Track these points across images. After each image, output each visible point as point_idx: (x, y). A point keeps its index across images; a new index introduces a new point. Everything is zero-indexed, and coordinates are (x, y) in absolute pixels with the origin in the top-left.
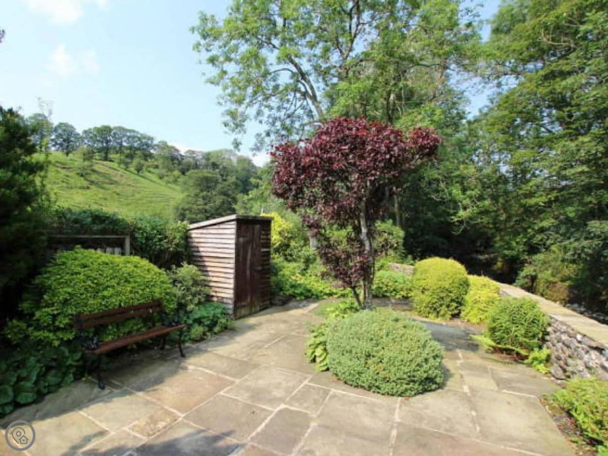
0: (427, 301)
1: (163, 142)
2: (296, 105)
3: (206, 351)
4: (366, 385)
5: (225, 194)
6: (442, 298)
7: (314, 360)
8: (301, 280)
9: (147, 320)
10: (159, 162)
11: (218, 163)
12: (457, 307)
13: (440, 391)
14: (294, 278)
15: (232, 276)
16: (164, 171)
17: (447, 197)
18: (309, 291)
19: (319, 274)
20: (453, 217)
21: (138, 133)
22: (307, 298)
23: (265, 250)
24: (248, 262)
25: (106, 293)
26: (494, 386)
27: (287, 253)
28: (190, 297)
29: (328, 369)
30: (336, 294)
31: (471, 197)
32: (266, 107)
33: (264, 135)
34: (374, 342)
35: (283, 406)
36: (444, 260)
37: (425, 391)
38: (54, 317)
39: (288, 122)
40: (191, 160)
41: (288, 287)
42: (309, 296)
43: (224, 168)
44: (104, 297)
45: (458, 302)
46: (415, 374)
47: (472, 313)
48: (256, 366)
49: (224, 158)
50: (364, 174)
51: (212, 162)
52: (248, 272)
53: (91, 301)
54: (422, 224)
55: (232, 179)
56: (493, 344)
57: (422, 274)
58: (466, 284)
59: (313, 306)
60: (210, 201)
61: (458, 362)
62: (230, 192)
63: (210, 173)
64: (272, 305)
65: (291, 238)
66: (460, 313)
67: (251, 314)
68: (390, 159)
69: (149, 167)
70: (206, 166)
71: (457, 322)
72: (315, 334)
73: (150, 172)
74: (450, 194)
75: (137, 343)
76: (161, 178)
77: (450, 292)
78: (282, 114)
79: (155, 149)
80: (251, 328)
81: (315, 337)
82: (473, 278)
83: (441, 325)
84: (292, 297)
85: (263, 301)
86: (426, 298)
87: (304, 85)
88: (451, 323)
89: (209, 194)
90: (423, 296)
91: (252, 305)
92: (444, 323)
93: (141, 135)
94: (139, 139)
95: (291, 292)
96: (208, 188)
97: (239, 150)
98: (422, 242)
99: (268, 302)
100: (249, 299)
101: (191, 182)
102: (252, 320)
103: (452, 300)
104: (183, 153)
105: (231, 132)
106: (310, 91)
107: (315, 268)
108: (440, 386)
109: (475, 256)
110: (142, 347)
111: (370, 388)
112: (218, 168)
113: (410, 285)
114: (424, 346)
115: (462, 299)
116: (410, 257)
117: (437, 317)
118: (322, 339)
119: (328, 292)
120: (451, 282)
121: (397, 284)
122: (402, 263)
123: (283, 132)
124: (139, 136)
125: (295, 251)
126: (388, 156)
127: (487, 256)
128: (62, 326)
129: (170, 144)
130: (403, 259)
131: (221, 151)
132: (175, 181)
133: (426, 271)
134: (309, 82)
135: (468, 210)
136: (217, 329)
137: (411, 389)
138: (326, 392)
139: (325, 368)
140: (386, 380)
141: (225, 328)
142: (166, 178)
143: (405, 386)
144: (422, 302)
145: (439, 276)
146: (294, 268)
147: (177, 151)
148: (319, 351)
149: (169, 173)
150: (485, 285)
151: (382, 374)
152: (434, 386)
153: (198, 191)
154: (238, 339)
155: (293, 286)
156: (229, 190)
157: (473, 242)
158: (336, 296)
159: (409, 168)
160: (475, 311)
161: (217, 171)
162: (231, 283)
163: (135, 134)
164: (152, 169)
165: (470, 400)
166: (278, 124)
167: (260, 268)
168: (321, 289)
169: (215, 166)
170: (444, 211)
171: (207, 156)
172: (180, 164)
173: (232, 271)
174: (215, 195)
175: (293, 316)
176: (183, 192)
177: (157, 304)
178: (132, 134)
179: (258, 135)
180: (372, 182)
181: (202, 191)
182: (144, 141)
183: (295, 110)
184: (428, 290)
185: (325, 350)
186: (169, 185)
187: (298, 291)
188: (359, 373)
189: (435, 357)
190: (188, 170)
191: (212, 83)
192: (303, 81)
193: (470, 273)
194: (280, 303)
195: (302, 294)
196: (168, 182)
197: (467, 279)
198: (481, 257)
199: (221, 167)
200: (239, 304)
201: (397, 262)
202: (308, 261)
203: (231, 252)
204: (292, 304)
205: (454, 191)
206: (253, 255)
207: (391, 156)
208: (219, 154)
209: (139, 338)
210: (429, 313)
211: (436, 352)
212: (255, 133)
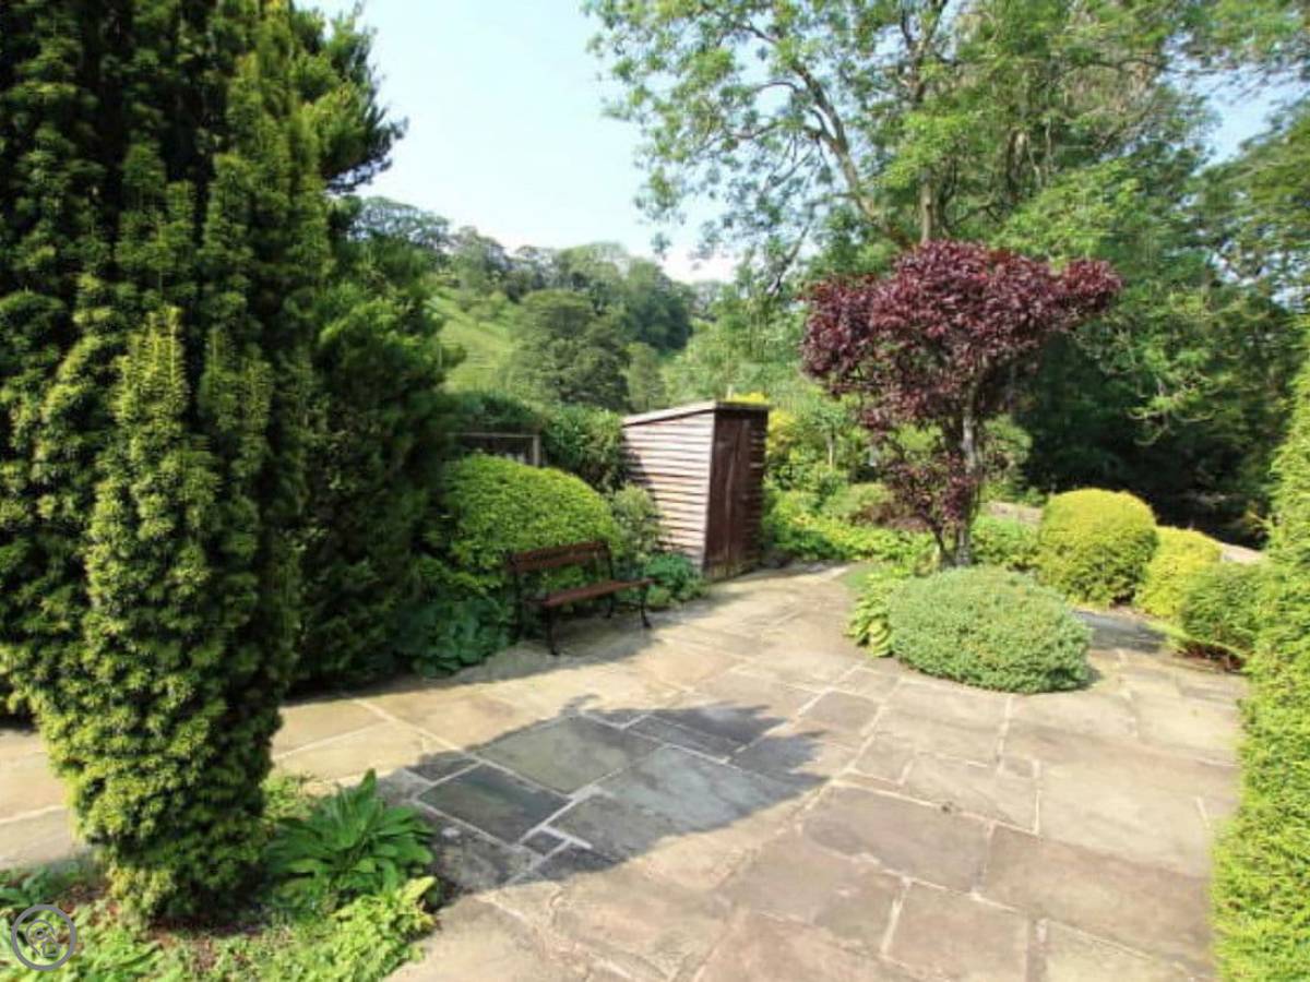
0: (1065, 570)
1: (466, 228)
2: (795, 157)
3: (678, 624)
4: (957, 674)
5: (604, 343)
6: (1099, 566)
7: (865, 642)
8: (811, 524)
9: (590, 569)
10: (461, 275)
11: (588, 275)
12: (1126, 585)
13: (1079, 692)
14: (798, 520)
15: (703, 509)
16: (470, 294)
17: (1131, 365)
18: (828, 545)
19: (846, 515)
20: (1140, 409)
21: (416, 210)
22: (823, 558)
23: (755, 465)
24: (728, 487)
25: (537, 523)
26: (1175, 694)
27: (781, 473)
28: (639, 542)
29: (891, 654)
30: (879, 553)
31: (1185, 365)
32: (726, 162)
33: (719, 224)
34: (974, 612)
35: (830, 689)
36: (1109, 495)
37: (1054, 689)
38: (477, 552)
39: (775, 193)
40: (528, 267)
41: (788, 535)
42: (828, 555)
43: (600, 285)
44: (538, 530)
45: (1130, 576)
46: (1041, 660)
47: (1157, 597)
48: (769, 645)
49: (599, 264)
50: (979, 342)
51: (573, 272)
52: (728, 504)
53: (521, 535)
54: (1067, 421)
55: (617, 311)
56: (1186, 637)
57: (1060, 520)
58: (1152, 541)
59: (837, 571)
60: (572, 360)
61: (1117, 665)
62: (615, 341)
63: (571, 296)
64: (762, 566)
65: (791, 444)
66: (1133, 594)
67: (728, 578)
68: (1027, 321)
69: (440, 284)
70: (561, 281)
71: (1125, 612)
72: (866, 603)
73: (441, 295)
74: (1139, 359)
75: (574, 605)
76: (465, 309)
77: (1117, 555)
78: (762, 178)
79: (452, 245)
80: (736, 596)
81: (868, 607)
82: (1167, 533)
83: (1093, 615)
84: (795, 555)
85: (749, 557)
86: (1064, 564)
87: (819, 117)
88: (1113, 613)
89: (570, 343)
90: (1058, 560)
91: (730, 562)
92: (1097, 612)
93: (423, 214)
94: (419, 224)
95: (792, 545)
96: (568, 332)
97: (664, 258)
98: (1062, 460)
99: (754, 561)
100: (726, 550)
101: (531, 319)
102: (734, 587)
103: (1119, 572)
104: (510, 253)
105: (649, 220)
106: (831, 129)
107: (839, 502)
108: (1081, 685)
109: (1192, 495)
110: (580, 611)
111: (963, 679)
112: (586, 285)
113: (1035, 541)
114: (1059, 623)
115: (1141, 569)
116: (1033, 491)
117: (1085, 600)
118: (879, 610)
119: (862, 547)
120: (1119, 534)
121: (1005, 539)
122: (1015, 501)
123: (762, 217)
124: (418, 217)
125: (801, 468)
126: (1023, 317)
127: (1222, 498)
128: (487, 567)
129: (482, 233)
130: (1018, 492)
131: (593, 248)
132: (495, 316)
133: (1069, 515)
134: (830, 110)
135: (1176, 395)
136: (684, 594)
137: (1031, 683)
138: (893, 681)
139: (885, 652)
140: (992, 667)
141: (697, 596)
142: (476, 310)
143: (1022, 677)
144: (1056, 571)
145: (1097, 524)
146: (799, 500)
147: (500, 248)
148: (875, 627)
149: (483, 299)
150: (1190, 546)
151: (985, 658)
152: (1069, 684)
153: (546, 338)
154: (722, 609)
155: (796, 535)
156: (613, 335)
157: (1190, 464)
158: (879, 557)
159: (1058, 332)
160: (1164, 593)
161: (585, 291)
162: (701, 522)
163: (411, 213)
164: (445, 290)
165: (1131, 706)
166: (752, 199)
167: (745, 497)
168: (850, 541)
169: (579, 280)
170: (1124, 392)
171: (564, 260)
172: (504, 276)
173: (704, 500)
174: (584, 346)
175: (807, 585)
176: (512, 339)
177: (602, 545)
178: (405, 213)
179: (709, 224)
180: (992, 359)
181: (554, 337)
182: (429, 227)
183: (794, 170)
184: (1071, 549)
185: (885, 626)
186: (482, 324)
187: (805, 544)
188: (948, 656)
189: (1076, 641)
190: (522, 291)
191: (617, 116)
192: (817, 108)
193: (1160, 522)
194: (775, 563)
195: (813, 549)
196: (480, 318)
197: (1153, 533)
198: (1205, 499)
199: (592, 283)
200: (711, 559)
201: (1004, 500)
202: (825, 489)
203: (703, 469)
204: (796, 566)
205: (1149, 353)
206: (737, 474)
207: (1029, 316)
208: (589, 253)
209: (577, 596)
210: (1069, 592)
211: (1079, 633)
212: (701, 222)
